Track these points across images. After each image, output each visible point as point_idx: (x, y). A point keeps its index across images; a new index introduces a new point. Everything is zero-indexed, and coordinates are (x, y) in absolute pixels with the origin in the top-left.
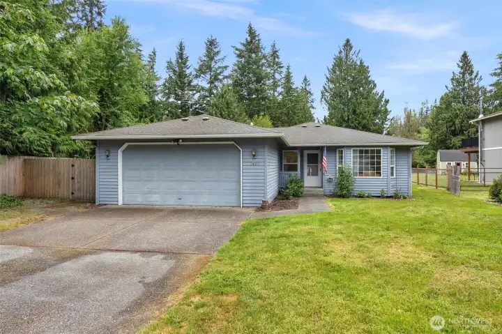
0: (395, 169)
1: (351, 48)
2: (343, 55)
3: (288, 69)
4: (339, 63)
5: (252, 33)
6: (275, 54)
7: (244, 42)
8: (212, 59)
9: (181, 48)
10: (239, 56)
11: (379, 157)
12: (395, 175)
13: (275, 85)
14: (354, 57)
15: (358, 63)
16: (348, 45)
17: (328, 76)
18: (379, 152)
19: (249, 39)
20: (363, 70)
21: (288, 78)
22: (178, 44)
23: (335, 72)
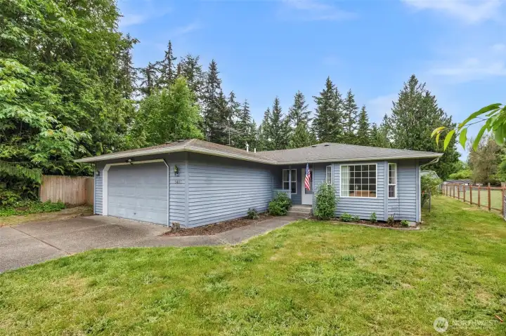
0: (396, 189)
1: (416, 83)
2: (409, 90)
3: (363, 109)
4: (405, 97)
5: (329, 85)
6: (350, 99)
7: (322, 92)
8: (300, 107)
9: (277, 102)
10: (319, 103)
11: (373, 174)
12: (396, 194)
13: (351, 122)
14: (419, 90)
15: (424, 94)
16: (413, 81)
17: (394, 109)
18: (373, 168)
19: (326, 89)
20: (429, 100)
21: (363, 116)
22: (274, 100)
23: (401, 105)
